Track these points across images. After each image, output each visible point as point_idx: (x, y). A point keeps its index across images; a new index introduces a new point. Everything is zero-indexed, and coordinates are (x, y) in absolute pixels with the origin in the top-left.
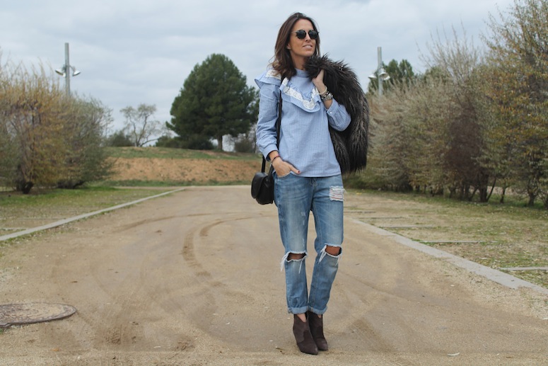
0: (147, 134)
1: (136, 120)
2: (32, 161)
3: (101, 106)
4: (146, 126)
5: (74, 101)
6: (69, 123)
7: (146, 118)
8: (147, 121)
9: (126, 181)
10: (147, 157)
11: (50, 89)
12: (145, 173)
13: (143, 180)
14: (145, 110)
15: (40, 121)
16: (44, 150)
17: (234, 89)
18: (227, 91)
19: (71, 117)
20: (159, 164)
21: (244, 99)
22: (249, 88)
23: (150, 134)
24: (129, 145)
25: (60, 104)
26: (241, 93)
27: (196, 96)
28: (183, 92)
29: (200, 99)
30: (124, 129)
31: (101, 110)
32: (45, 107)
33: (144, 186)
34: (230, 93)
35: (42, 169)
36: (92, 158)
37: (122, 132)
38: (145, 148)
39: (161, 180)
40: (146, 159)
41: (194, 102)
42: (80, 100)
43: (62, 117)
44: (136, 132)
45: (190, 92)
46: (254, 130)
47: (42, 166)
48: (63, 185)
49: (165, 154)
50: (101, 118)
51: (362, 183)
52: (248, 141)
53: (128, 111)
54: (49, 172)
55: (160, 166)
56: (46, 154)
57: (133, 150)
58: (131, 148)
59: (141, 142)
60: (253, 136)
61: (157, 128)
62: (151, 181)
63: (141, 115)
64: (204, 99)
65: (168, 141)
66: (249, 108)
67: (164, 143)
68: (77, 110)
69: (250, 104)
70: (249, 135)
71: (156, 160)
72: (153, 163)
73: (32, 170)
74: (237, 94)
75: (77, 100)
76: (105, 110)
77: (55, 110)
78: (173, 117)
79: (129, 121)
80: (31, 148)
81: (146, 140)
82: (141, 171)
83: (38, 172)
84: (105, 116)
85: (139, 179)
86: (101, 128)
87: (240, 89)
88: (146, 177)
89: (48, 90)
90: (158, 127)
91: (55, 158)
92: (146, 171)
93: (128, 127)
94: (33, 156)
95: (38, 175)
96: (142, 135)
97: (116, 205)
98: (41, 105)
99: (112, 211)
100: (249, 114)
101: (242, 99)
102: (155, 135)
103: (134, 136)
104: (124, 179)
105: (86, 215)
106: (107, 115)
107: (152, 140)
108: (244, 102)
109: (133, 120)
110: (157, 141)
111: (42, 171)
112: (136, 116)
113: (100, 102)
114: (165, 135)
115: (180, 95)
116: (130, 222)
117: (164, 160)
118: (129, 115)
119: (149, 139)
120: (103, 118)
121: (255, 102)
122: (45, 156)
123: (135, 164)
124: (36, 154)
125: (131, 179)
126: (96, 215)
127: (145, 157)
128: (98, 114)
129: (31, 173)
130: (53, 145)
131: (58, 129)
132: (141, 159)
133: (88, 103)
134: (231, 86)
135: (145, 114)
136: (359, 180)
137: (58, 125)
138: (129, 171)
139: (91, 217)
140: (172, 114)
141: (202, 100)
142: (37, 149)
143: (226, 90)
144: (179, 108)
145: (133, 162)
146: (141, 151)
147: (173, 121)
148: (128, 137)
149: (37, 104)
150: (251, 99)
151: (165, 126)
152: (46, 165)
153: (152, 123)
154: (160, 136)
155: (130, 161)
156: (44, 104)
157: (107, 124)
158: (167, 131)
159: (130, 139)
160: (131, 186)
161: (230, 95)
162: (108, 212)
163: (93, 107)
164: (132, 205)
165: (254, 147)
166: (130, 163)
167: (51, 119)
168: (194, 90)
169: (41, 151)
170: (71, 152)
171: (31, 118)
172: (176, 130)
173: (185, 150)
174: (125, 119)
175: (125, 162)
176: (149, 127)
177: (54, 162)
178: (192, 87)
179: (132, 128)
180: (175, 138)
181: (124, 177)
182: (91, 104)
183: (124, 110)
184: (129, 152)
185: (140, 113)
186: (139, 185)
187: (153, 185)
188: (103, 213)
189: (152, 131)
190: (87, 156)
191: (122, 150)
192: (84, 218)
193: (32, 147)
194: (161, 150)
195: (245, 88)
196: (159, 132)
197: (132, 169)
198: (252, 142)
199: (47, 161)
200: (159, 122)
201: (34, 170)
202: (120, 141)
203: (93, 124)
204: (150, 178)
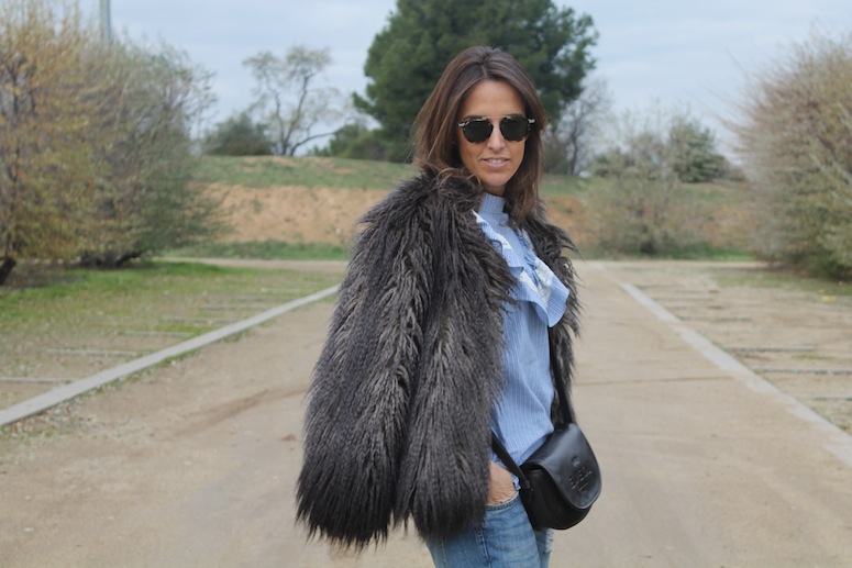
0: (307, 120)
1: (281, 84)
2: (13, 207)
3: (187, 65)
4: (307, 100)
5: (122, 50)
6: (103, 112)
7: (306, 79)
8: (309, 88)
9: (249, 245)
10: (304, 183)
11: (58, 28)
12: (297, 225)
13: (292, 242)
14: (305, 62)
15: (34, 105)
16: (41, 179)
17: (523, 15)
18: (504, 20)
19: (112, 93)
20: (332, 201)
21: (548, 41)
22: (560, 10)
23: (315, 120)
24: (263, 150)
25: (82, 66)
26: (539, 24)
27: (426, 33)
28: (395, 22)
29: (436, 38)
30: (252, 108)
31: (186, 76)
32: (45, 72)
33: (293, 257)
34: (510, 23)
35: (37, 225)
36: (164, 195)
37: (245, 118)
38: (300, 160)
39: (336, 242)
40: (301, 189)
41: (420, 48)
42: (135, 48)
43: (89, 97)
44: (282, 115)
45: (411, 21)
46: (573, 113)
47: (37, 219)
48: (91, 262)
49: (346, 176)
50: (186, 94)
51: (841, 268)
52: (557, 142)
53: (262, 64)
54: (56, 234)
55: (334, 207)
56: (47, 187)
57: (269, 164)
58: (265, 159)
59: (293, 140)
60: (569, 129)
61: (331, 107)
62: (312, 245)
63: (293, 73)
64: (446, 40)
65: (359, 140)
66: (560, 63)
67: (348, 145)
68: (127, 74)
69: (561, 53)
70: (560, 126)
71: (324, 193)
72: (316, 199)
73: (11, 227)
74: (530, 27)
75: (129, 48)
76: (197, 74)
77: (71, 81)
78: (370, 81)
79: (264, 89)
80: (10, 175)
81: (305, 136)
82: (288, 220)
83: (27, 231)
84: (196, 90)
85: (282, 239)
86: (188, 118)
87: (537, 14)
88: (299, 235)
89: (52, 32)
90: (336, 105)
91: (68, 198)
92: (299, 219)
93: (261, 104)
94: (14, 195)
95: (28, 241)
96: (295, 124)
97: (209, 329)
98: (34, 68)
99: (193, 353)
100: (558, 76)
101: (541, 37)
102: (328, 124)
103: (275, 124)
104: (244, 239)
105: (122, 370)
106: (200, 85)
107: (321, 134)
108: (544, 47)
109: (274, 85)
110: (333, 138)
111: (36, 230)
112: (282, 76)
113: (185, 53)
114: (351, 122)
115: (388, 29)
116: (228, 397)
117: (344, 192)
118: (265, 74)
119: (313, 132)
120: (190, 95)
121: (573, 47)
122: (44, 194)
123: (272, 201)
124: (23, 188)
125: (262, 239)
126: (146, 370)
127: (297, 183)
128: (180, 83)
129: (9, 236)
130: (65, 166)
131: (76, 127)
132: (289, 188)
133: (153, 58)
134: (514, 7)
135: (304, 72)
136: (831, 258)
137: (76, 119)
138: (257, 218)
139: (133, 378)
140: (368, 73)
141: (440, 43)
142: (24, 178)
143: (500, 16)
144: (383, 61)
145: (268, 196)
146: (288, 169)
147: (371, 91)
148: (261, 128)
149: (24, 67)
150: (563, 40)
151: (351, 101)
152: (48, 215)
153: (321, 94)
154: (338, 125)
155: (260, 193)
156: (40, 67)
157: (201, 109)
158: (357, 115)
159: (266, 133)
160: (263, 256)
161: (513, 29)
162: (181, 357)
163: (167, 65)
164: (247, 332)
165: (570, 156)
166: (262, 200)
167: (57, 103)
168: (422, 17)
169: (33, 182)
170: (108, 185)
171: (12, 98)
172: (378, 113)
173: (396, 167)
174: (253, 83)
175: (250, 195)
176: (312, 102)
177: (65, 209)
178: (418, 10)
179: (271, 106)
180: (376, 132)
181: (244, 236)
182: (162, 58)
183: (253, 61)
184: (259, 169)
185: (291, 68)
186: (282, 257)
187: (314, 257)
188: (167, 362)
189: (320, 113)
190: (150, 189)
191: (245, 164)
192: (116, 383)
193: (14, 172)
194: (337, 167)
195: (550, 10)
196: (339, 115)
197: (265, 215)
198: (567, 144)
199: (50, 206)
200: (337, 92)
201: (18, 228)
202: (241, 141)
203: (167, 108)
204: (311, 236)
